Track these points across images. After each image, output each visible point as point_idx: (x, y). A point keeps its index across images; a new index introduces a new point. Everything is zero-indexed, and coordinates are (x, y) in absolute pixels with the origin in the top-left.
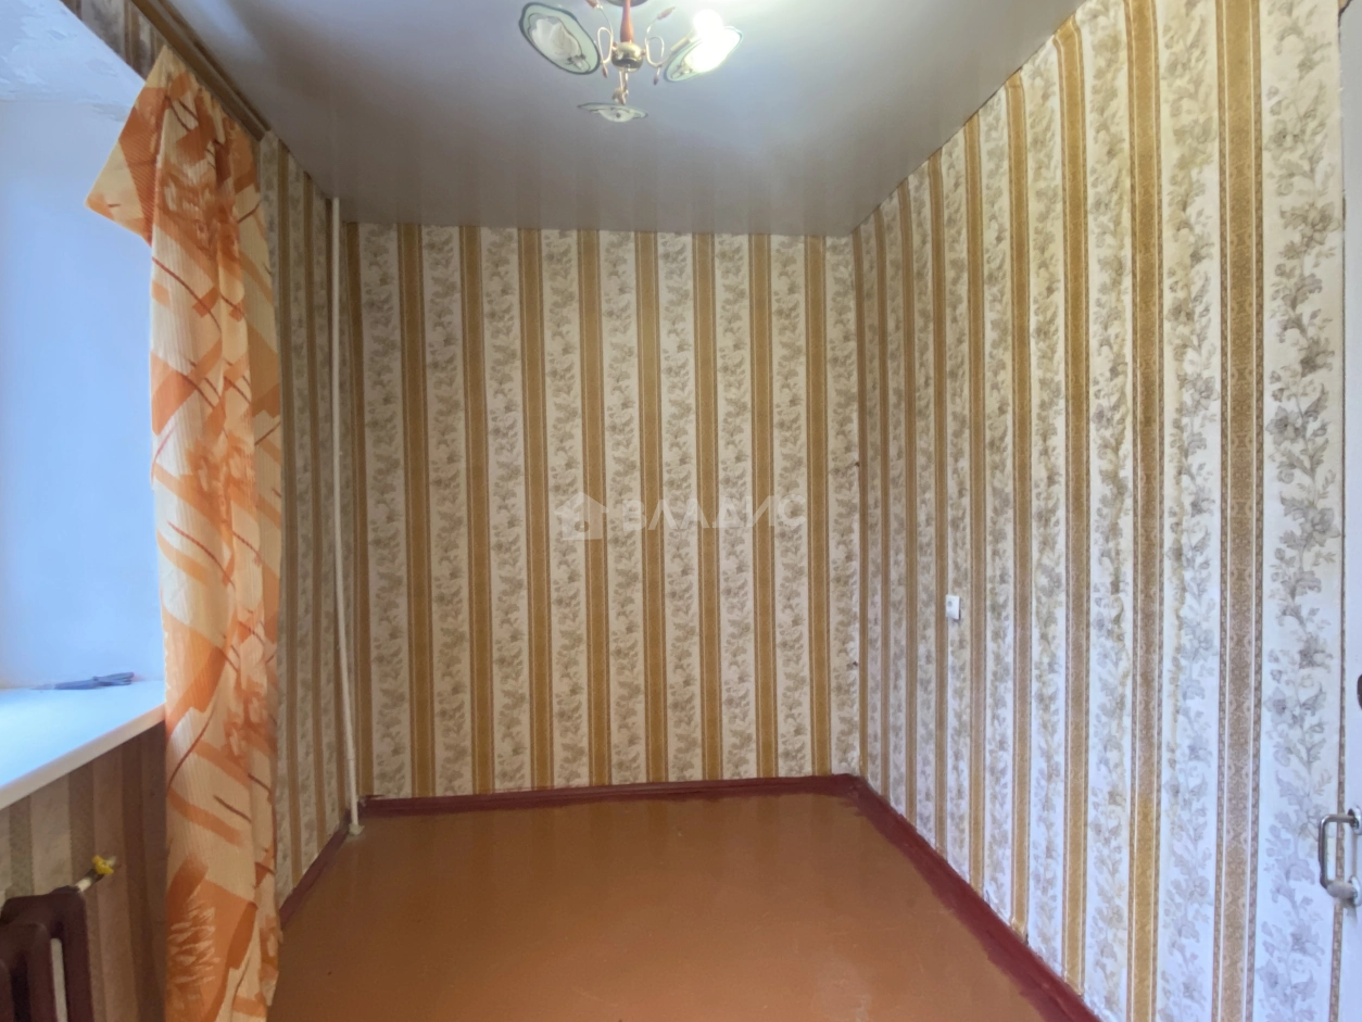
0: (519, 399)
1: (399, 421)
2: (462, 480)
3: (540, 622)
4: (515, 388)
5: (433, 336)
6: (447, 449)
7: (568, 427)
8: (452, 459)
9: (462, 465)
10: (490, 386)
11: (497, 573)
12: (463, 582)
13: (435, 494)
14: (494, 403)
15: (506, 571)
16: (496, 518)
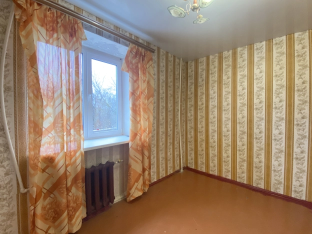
0: (216, 91)
1: (193, 98)
2: (204, 108)
3: (220, 140)
4: (216, 88)
5: (200, 80)
6: (202, 102)
7: (228, 96)
8: (202, 104)
9: (204, 105)
10: (210, 88)
11: (211, 128)
12: (204, 129)
13: (199, 111)
14: (211, 92)
15: (213, 128)
16: (211, 116)
